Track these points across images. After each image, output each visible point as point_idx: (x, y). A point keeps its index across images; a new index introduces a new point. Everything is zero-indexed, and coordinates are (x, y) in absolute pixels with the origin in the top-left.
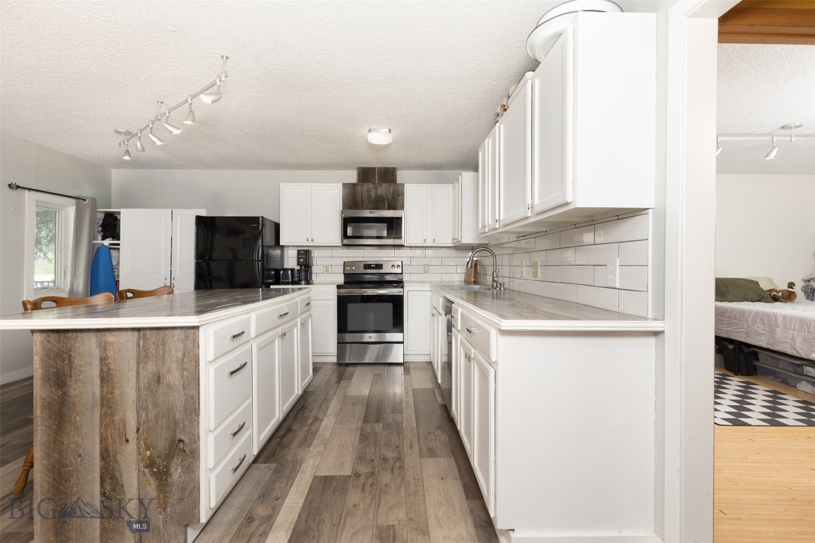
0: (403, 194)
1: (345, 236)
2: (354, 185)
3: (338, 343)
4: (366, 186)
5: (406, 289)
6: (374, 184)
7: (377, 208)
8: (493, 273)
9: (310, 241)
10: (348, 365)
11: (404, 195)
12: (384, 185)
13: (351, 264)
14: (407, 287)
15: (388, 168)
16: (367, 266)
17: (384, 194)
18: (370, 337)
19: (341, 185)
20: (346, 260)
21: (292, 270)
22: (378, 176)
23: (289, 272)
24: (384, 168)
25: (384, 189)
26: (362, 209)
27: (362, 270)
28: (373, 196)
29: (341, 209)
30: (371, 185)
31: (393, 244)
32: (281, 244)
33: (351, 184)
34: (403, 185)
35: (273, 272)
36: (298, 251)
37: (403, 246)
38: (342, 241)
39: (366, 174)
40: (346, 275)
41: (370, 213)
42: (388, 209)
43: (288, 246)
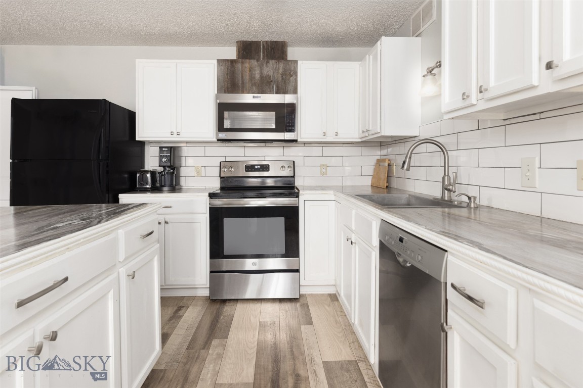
0: (296, 73)
1: (221, 128)
2: (232, 62)
3: (211, 272)
4: (247, 64)
5: (302, 198)
6: (258, 61)
7: (263, 92)
8: (443, 178)
9: (175, 134)
10: (224, 301)
11: (296, 75)
12: (272, 62)
13: (229, 164)
14: (304, 195)
15: (276, 42)
16: (250, 168)
17: (271, 73)
18: (254, 264)
19: (215, 62)
20: (223, 159)
21: (153, 173)
22: (264, 53)
23: (148, 175)
24: (272, 42)
25: (270, 68)
26: (243, 92)
27: (243, 173)
28: (257, 76)
29: (216, 93)
30: (254, 63)
31: (283, 138)
32: (137, 139)
33: (228, 60)
34: (296, 62)
35: (126, 176)
36: (161, 148)
37: (296, 141)
38: (217, 135)
39: (247, 49)
40: (223, 179)
41: (254, 97)
42: (277, 93)
43: (150, 142)
